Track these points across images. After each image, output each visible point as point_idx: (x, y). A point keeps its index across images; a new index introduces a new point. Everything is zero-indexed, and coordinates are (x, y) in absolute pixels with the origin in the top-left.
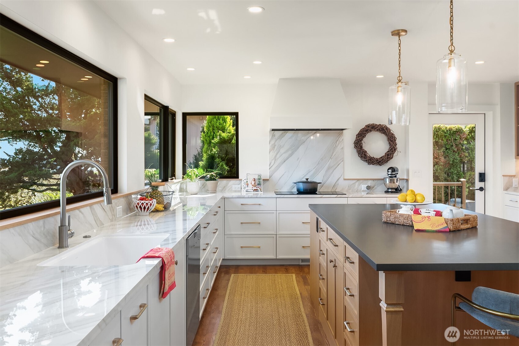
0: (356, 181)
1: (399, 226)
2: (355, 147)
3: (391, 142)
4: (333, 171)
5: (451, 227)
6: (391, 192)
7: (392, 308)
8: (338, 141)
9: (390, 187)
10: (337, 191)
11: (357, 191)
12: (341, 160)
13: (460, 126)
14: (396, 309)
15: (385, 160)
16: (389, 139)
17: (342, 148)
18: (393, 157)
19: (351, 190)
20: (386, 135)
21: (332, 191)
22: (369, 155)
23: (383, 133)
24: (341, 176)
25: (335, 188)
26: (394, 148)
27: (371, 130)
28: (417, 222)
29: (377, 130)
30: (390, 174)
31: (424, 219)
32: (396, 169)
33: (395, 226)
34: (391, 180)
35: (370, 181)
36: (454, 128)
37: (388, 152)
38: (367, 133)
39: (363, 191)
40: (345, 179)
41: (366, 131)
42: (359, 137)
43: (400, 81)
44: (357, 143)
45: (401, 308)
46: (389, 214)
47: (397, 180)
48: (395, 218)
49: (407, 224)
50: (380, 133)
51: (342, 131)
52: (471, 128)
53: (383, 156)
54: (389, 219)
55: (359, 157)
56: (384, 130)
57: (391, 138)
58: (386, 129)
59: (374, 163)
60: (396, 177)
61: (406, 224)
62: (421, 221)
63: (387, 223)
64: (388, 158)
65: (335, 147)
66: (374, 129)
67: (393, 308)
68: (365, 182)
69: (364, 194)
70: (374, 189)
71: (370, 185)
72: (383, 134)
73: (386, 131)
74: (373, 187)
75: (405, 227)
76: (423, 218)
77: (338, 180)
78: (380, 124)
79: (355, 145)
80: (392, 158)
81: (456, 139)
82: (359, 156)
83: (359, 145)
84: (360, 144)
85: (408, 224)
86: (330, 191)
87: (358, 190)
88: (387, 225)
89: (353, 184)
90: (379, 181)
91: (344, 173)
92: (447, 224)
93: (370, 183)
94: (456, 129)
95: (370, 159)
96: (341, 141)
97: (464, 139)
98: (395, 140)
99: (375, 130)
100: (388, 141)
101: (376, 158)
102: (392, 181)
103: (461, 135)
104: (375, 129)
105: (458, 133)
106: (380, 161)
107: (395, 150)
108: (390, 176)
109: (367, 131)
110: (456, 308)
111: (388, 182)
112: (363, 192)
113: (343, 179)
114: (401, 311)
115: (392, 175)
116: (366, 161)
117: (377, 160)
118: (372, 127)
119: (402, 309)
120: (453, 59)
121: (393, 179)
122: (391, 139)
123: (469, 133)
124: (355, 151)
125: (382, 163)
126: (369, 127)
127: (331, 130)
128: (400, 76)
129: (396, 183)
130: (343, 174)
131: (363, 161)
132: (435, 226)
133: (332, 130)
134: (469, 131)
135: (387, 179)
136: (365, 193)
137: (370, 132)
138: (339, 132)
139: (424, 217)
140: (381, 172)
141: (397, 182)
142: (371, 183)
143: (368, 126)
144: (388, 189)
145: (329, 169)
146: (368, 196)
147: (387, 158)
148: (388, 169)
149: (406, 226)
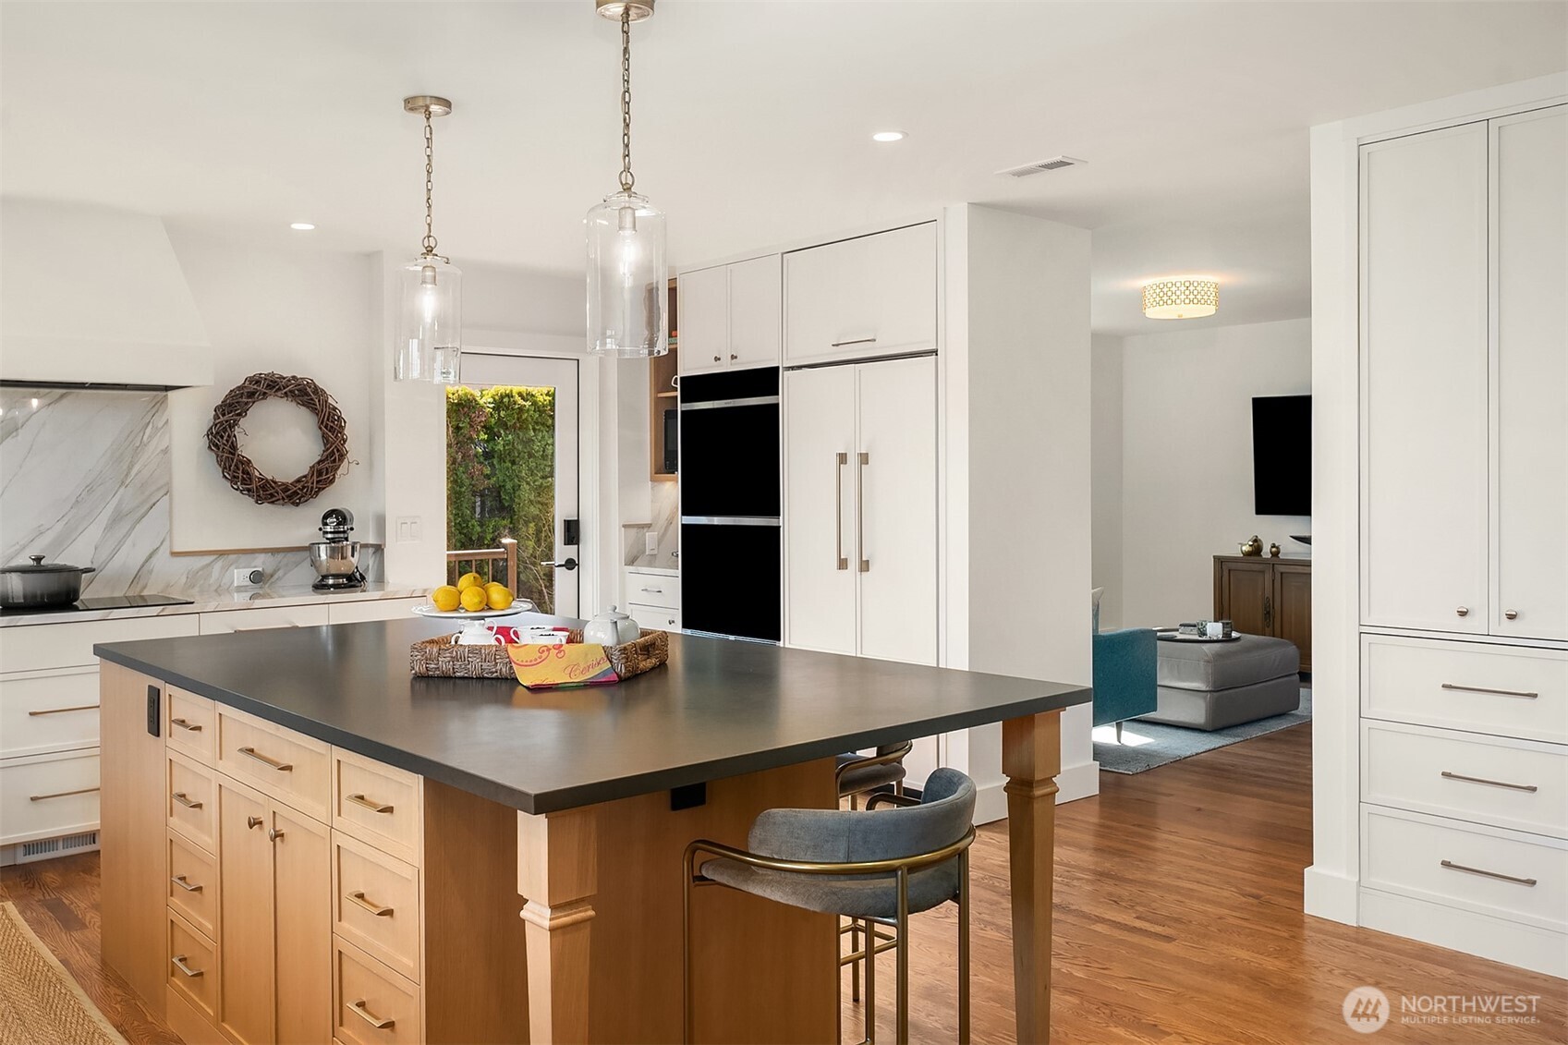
0: (215, 557)
1: (466, 681)
2: (210, 447)
3: (330, 431)
4: (133, 528)
5: (621, 669)
6: (336, 586)
7: (565, 916)
8: (151, 426)
9: (333, 572)
10: (145, 593)
11: (218, 591)
12: (159, 489)
13: (469, 390)
14: (574, 916)
15: (312, 487)
16: (322, 423)
17: (166, 451)
18: (334, 477)
19: (197, 589)
20: (314, 410)
21: (130, 594)
22: (257, 474)
23: (303, 405)
24: (162, 544)
25: (142, 583)
26: (338, 451)
27: (265, 393)
28: (526, 666)
29: (286, 393)
30: (331, 533)
31: (546, 653)
32: (348, 517)
33: (454, 684)
34: (333, 550)
35: (262, 557)
36: (453, 394)
37: (319, 463)
38: (254, 402)
39: (240, 589)
40: (174, 554)
41: (249, 397)
42: (224, 415)
43: (430, 250)
44: (217, 433)
45: (586, 910)
46: (435, 650)
47: (353, 548)
48: (454, 659)
49: (493, 673)
50: (294, 404)
51: (164, 393)
52: (497, 398)
53: (305, 476)
54: (433, 666)
55: (224, 479)
56: (306, 394)
57: (328, 420)
58: (313, 393)
59: (274, 499)
60: (347, 539)
61: (489, 676)
62: (536, 660)
63: (428, 677)
64: (320, 481)
65: (138, 447)
66: (276, 391)
67: (568, 915)
68: (243, 558)
69: (240, 599)
70: (272, 580)
71: (260, 569)
72: (302, 408)
73: (312, 399)
74: (272, 576)
75: (486, 682)
76: (543, 651)
77: (150, 556)
78: (294, 377)
79: (211, 441)
80: (332, 481)
81: (460, 425)
82: (225, 476)
83: (227, 441)
84: (229, 436)
85: (495, 674)
86: (121, 594)
87: (220, 586)
88: (427, 685)
89: (203, 568)
90: (290, 555)
91: (170, 531)
92: (611, 662)
93: (260, 563)
94: (460, 398)
95: (264, 488)
96: (160, 426)
97: (479, 428)
98: (342, 428)
99: (279, 394)
100: (320, 428)
101: (283, 484)
102: (337, 553)
103: (473, 415)
104: (279, 389)
105: (466, 409)
106: (295, 492)
107: (342, 456)
108: (329, 536)
109: (251, 395)
110: (694, 882)
111: (323, 556)
112: (238, 592)
113: (168, 552)
114: (590, 919)
115: (336, 535)
116: (249, 490)
117: (285, 488)
118: (268, 385)
119: (591, 913)
120: (629, 207)
121: (340, 544)
122: (330, 425)
123: (493, 408)
124: (211, 458)
125: (299, 499)
126: (258, 382)
127: (122, 389)
128: (429, 236)
129: (351, 558)
130: (168, 539)
131: (238, 492)
132: (578, 671)
133: (129, 390)
134: (492, 406)
135: (323, 547)
136: (244, 594)
137: (262, 399)
138: (155, 396)
139: (545, 649)
140: (301, 526)
141: (353, 556)
142: (264, 563)
143: (255, 380)
144: (325, 577)
145: (117, 518)
146: (258, 603)
147: (318, 482)
148: (326, 517)
149: (489, 681)
